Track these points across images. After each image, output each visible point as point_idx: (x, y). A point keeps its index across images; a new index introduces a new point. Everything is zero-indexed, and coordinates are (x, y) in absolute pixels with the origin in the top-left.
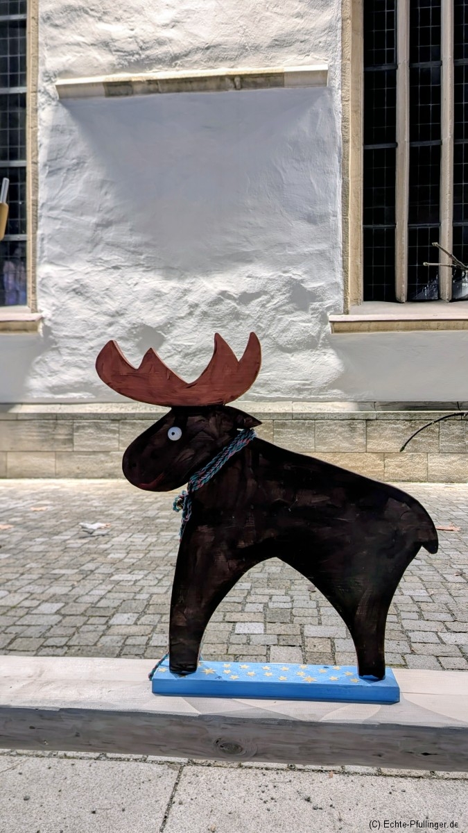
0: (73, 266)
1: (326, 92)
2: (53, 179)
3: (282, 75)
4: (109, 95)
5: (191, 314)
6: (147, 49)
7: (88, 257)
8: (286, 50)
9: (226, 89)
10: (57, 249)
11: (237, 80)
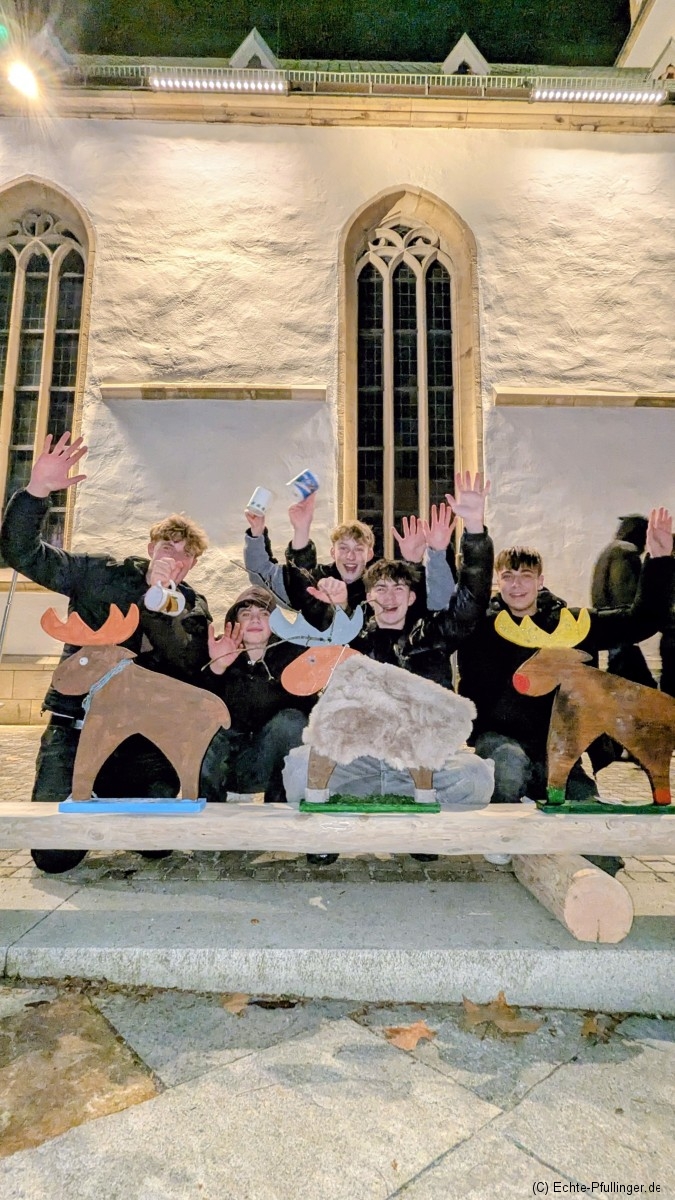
0: (104, 536)
1: (325, 406)
2: (92, 462)
3: (289, 391)
4: (145, 397)
5: (207, 579)
6: (180, 364)
7: (120, 528)
8: (294, 372)
9: (243, 398)
10: (92, 521)
11: (253, 393)
